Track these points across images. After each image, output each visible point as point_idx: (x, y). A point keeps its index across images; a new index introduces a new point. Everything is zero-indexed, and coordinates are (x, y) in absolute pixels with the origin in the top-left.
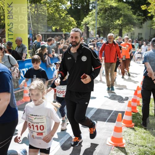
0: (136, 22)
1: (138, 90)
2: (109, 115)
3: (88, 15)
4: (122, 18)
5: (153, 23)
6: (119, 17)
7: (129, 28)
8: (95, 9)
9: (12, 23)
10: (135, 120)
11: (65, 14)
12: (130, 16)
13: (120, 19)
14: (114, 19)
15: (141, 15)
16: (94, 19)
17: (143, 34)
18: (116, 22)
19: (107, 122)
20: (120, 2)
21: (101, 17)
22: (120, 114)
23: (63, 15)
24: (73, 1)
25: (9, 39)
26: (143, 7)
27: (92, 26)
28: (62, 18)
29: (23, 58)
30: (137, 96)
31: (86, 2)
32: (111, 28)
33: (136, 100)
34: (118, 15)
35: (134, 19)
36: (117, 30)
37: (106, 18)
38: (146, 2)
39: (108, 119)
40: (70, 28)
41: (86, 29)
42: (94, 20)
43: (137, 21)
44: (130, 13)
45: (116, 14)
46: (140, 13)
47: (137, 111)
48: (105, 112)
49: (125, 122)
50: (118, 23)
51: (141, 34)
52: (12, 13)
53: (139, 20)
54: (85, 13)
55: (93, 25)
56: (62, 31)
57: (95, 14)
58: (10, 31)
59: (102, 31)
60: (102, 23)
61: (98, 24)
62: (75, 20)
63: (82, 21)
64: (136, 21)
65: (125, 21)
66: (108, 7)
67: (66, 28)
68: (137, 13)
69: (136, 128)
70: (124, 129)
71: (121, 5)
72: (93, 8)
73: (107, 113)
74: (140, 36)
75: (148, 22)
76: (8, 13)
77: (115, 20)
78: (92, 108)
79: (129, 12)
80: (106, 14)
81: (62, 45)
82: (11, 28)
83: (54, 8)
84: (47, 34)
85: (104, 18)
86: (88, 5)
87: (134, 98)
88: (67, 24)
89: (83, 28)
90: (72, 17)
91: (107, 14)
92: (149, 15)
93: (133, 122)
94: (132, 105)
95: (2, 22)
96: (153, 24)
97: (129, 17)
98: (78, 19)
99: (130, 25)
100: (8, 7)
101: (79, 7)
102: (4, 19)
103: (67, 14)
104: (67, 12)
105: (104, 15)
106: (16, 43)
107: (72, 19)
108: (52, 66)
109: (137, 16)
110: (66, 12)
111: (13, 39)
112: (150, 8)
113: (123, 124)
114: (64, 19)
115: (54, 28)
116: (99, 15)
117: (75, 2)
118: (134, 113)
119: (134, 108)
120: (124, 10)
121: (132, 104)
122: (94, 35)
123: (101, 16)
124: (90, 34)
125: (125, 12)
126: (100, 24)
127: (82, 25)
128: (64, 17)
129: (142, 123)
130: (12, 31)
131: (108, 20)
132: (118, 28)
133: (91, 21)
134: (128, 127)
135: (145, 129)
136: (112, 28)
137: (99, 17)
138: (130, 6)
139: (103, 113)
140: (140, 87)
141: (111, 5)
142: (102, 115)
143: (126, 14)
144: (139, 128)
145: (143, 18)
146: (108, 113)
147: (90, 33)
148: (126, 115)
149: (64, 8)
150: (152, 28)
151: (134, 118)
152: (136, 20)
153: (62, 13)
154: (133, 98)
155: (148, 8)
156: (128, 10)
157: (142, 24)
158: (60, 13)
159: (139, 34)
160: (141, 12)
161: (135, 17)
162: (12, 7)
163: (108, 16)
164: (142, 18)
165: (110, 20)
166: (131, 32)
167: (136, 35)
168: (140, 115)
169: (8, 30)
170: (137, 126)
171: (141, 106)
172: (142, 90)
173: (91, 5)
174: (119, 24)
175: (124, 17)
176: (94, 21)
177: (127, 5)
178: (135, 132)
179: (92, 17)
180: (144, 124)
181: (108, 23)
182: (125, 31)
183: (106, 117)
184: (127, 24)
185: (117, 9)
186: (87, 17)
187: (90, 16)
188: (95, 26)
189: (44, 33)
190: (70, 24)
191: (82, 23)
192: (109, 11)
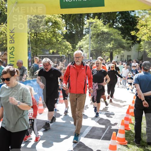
0: (126, 46)
1: (130, 109)
2: (104, 133)
3: (82, 39)
5: (140, 46)
6: (110, 41)
7: (119, 50)
8: (88, 34)
9: (13, 47)
10: (128, 138)
11: (61, 38)
12: (120, 40)
13: (111, 43)
14: (106, 43)
16: (88, 43)
18: (107, 46)
19: (102, 139)
20: (111, 28)
21: (94, 41)
23: (60, 39)
24: (68, 27)
25: (10, 61)
26: (133, 33)
27: (85, 49)
28: (59, 42)
29: (23, 79)
30: (129, 114)
31: (80, 28)
32: (103, 51)
33: (129, 118)
34: (109, 39)
35: (123, 43)
37: (99, 42)
38: (134, 28)
39: (102, 137)
40: (66, 51)
42: (87, 44)
43: (127, 44)
44: (120, 37)
45: (107, 39)
46: (129, 38)
47: (129, 129)
49: (119, 139)
50: (109, 46)
51: (130, 56)
52: (14, 38)
53: (128, 44)
54: (80, 37)
55: (87, 48)
56: (59, 54)
57: (88, 38)
58: (11, 54)
59: (95, 54)
60: (94, 46)
61: (91, 47)
62: (70, 44)
65: (116, 45)
66: (100, 33)
67: (62, 51)
68: (126, 38)
69: (129, 145)
70: (119, 146)
71: (112, 30)
72: (86, 33)
73: (102, 131)
74: (129, 58)
75: (136, 46)
76: (10, 38)
78: (88, 126)
81: (59, 67)
82: (12, 52)
83: (51, 33)
85: (96, 42)
86: (82, 31)
87: (127, 117)
88: (64, 48)
90: (68, 41)
91: (99, 38)
92: (138, 39)
93: (126, 139)
94: (125, 123)
95: (4, 45)
96: (141, 48)
98: (73, 43)
99: (120, 48)
100: (10, 33)
101: (73, 32)
102: (6, 43)
103: (63, 39)
104: (63, 37)
105: (97, 39)
106: (18, 66)
107: (68, 43)
109: (126, 40)
111: (14, 61)
112: (139, 34)
113: (117, 141)
115: (51, 51)
116: (92, 39)
117: (70, 28)
118: (127, 131)
119: (126, 126)
120: (114, 35)
122: (87, 57)
123: (94, 40)
125: (116, 37)
126: (93, 47)
127: (76, 48)
128: (61, 41)
129: (134, 140)
130: (13, 54)
131: (100, 43)
132: (109, 51)
133: (84, 45)
134: (121, 145)
135: (138, 147)
137: (92, 41)
138: (119, 31)
139: (98, 130)
141: (102, 31)
142: (97, 132)
144: (132, 146)
145: (132, 42)
148: (119, 133)
149: (60, 33)
150: (140, 51)
151: (127, 135)
152: (125, 43)
153: (59, 38)
154: (125, 116)
155: (137, 33)
156: (118, 35)
157: (130, 47)
158: (57, 37)
159: (128, 56)
161: (124, 41)
162: (14, 32)
163: (100, 40)
165: (102, 44)
166: (121, 55)
167: (125, 58)
168: (132, 133)
169: (10, 53)
170: (130, 144)
171: (132, 124)
172: (134, 109)
173: (85, 31)
174: (110, 47)
175: (114, 41)
177: (117, 30)
178: (129, 149)
179: (85, 41)
180: (137, 141)
181: (100, 46)
182: (116, 53)
183: (101, 135)
184: (117, 48)
185: (108, 34)
186: (81, 41)
187: (84, 40)
188: (88, 50)
189: (42, 55)
190: (66, 47)
191: (77, 46)
192: (101, 36)
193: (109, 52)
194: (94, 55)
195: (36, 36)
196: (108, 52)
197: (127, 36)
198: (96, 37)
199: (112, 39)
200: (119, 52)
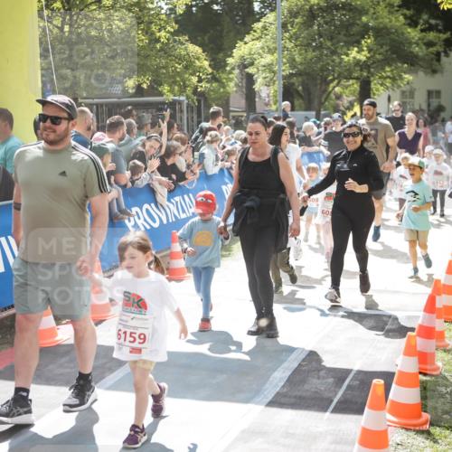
0: (420, 54)
1: (439, 295)
2: (341, 387)
3: (248, 33)
4: (369, 41)
6: (358, 38)
8: (272, 11)
11: (169, 32)
12: (396, 31)
13: (363, 42)
14: (342, 44)
15: (437, 25)
16: (272, 46)
17: (443, 95)
18: (347, 55)
21: (296, 40)
22: (379, 382)
23: (163, 36)
26: (446, 2)
27: (264, 71)
28: (158, 46)
30: (435, 316)
32: (330, 78)
33: (434, 328)
34: (355, 29)
35: (410, 43)
36: (354, 81)
37: (314, 40)
39: (335, 401)
40: (190, 80)
41: (244, 81)
42: (271, 51)
43: (424, 47)
44: (398, 20)
45: (346, 27)
46: (433, 22)
47: (438, 368)
48: (324, 378)
49: (398, 409)
50: (354, 58)
51: (438, 93)
53: (430, 44)
55: (269, 67)
59: (300, 88)
60: (298, 59)
61: (284, 64)
63: (231, 56)
64: (421, 48)
65: (382, 50)
66: (317, 5)
67: (175, 82)
68: (421, 21)
69: (436, 431)
70: (396, 436)
73: (331, 380)
74: (435, 102)
77: (345, 50)
79: (393, 19)
80: (311, 26)
83: (130, 11)
84: (107, 105)
85: (305, 42)
87: (426, 325)
89: (231, 80)
90: (193, 41)
91: (316, 28)
94: (419, 349)
97: (392, 36)
99: (400, 65)
101: (215, 7)
103: (174, 34)
104: (176, 27)
105: (306, 32)
107: (194, 49)
108: (132, 219)
109: (422, 31)
110: (173, 27)
113: (389, 417)
114: (166, 51)
116: (287, 31)
120: (374, 13)
121: (421, 343)
122: (272, 102)
123: (295, 34)
124: (257, 100)
125: (381, 20)
126: (292, 62)
127: (228, 68)
128: (168, 44)
131: (320, 47)
132: (355, 75)
133: (259, 54)
134: (407, 429)
136: (336, 75)
140: (443, 282)
142: (314, 385)
143: (381, 26)
144: (448, 432)
145: (443, 36)
146: (334, 378)
147: (257, 96)
148: (399, 384)
149: (163, 12)
152: (417, 44)
153: (160, 30)
154: (420, 321)
156: (390, 12)
157: (439, 60)
158: (154, 28)
159: (430, 93)
160: (435, 18)
161: (414, 34)
163: (321, 36)
164: (439, 38)
165: (329, 48)
166: (403, 88)
167: (420, 100)
174: (360, 61)
176: (273, 54)
178: (436, 445)
179: (263, 40)
181: (319, 59)
182: (382, 85)
183: (330, 395)
184: (387, 61)
185: (350, 10)
186: (246, 39)
187: (257, 35)
188: (274, 72)
189: (96, 101)
190: (189, 67)
191: (230, 60)
192: (323, 17)
193: (357, 78)
194: (298, 92)
195: (71, 26)
196: (351, 82)
197: (425, 17)
198: (304, 23)
199: (365, 30)
200: (394, 79)
